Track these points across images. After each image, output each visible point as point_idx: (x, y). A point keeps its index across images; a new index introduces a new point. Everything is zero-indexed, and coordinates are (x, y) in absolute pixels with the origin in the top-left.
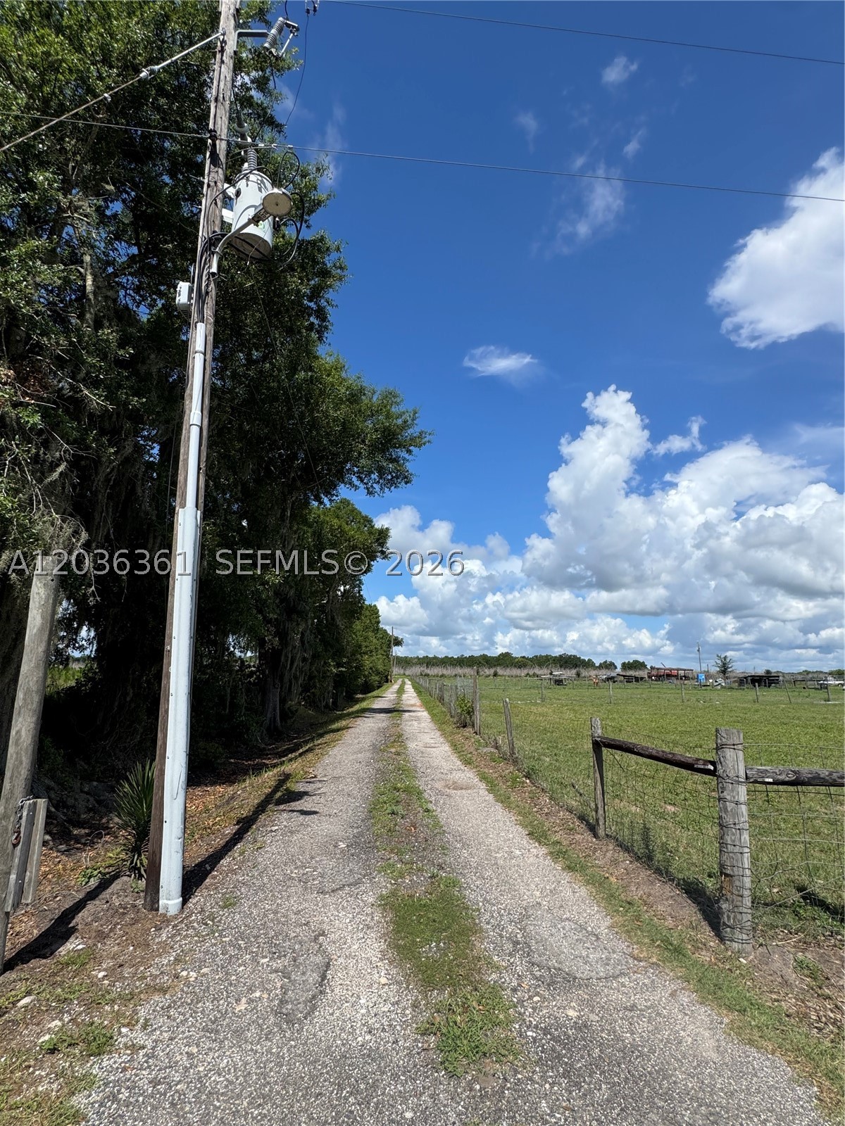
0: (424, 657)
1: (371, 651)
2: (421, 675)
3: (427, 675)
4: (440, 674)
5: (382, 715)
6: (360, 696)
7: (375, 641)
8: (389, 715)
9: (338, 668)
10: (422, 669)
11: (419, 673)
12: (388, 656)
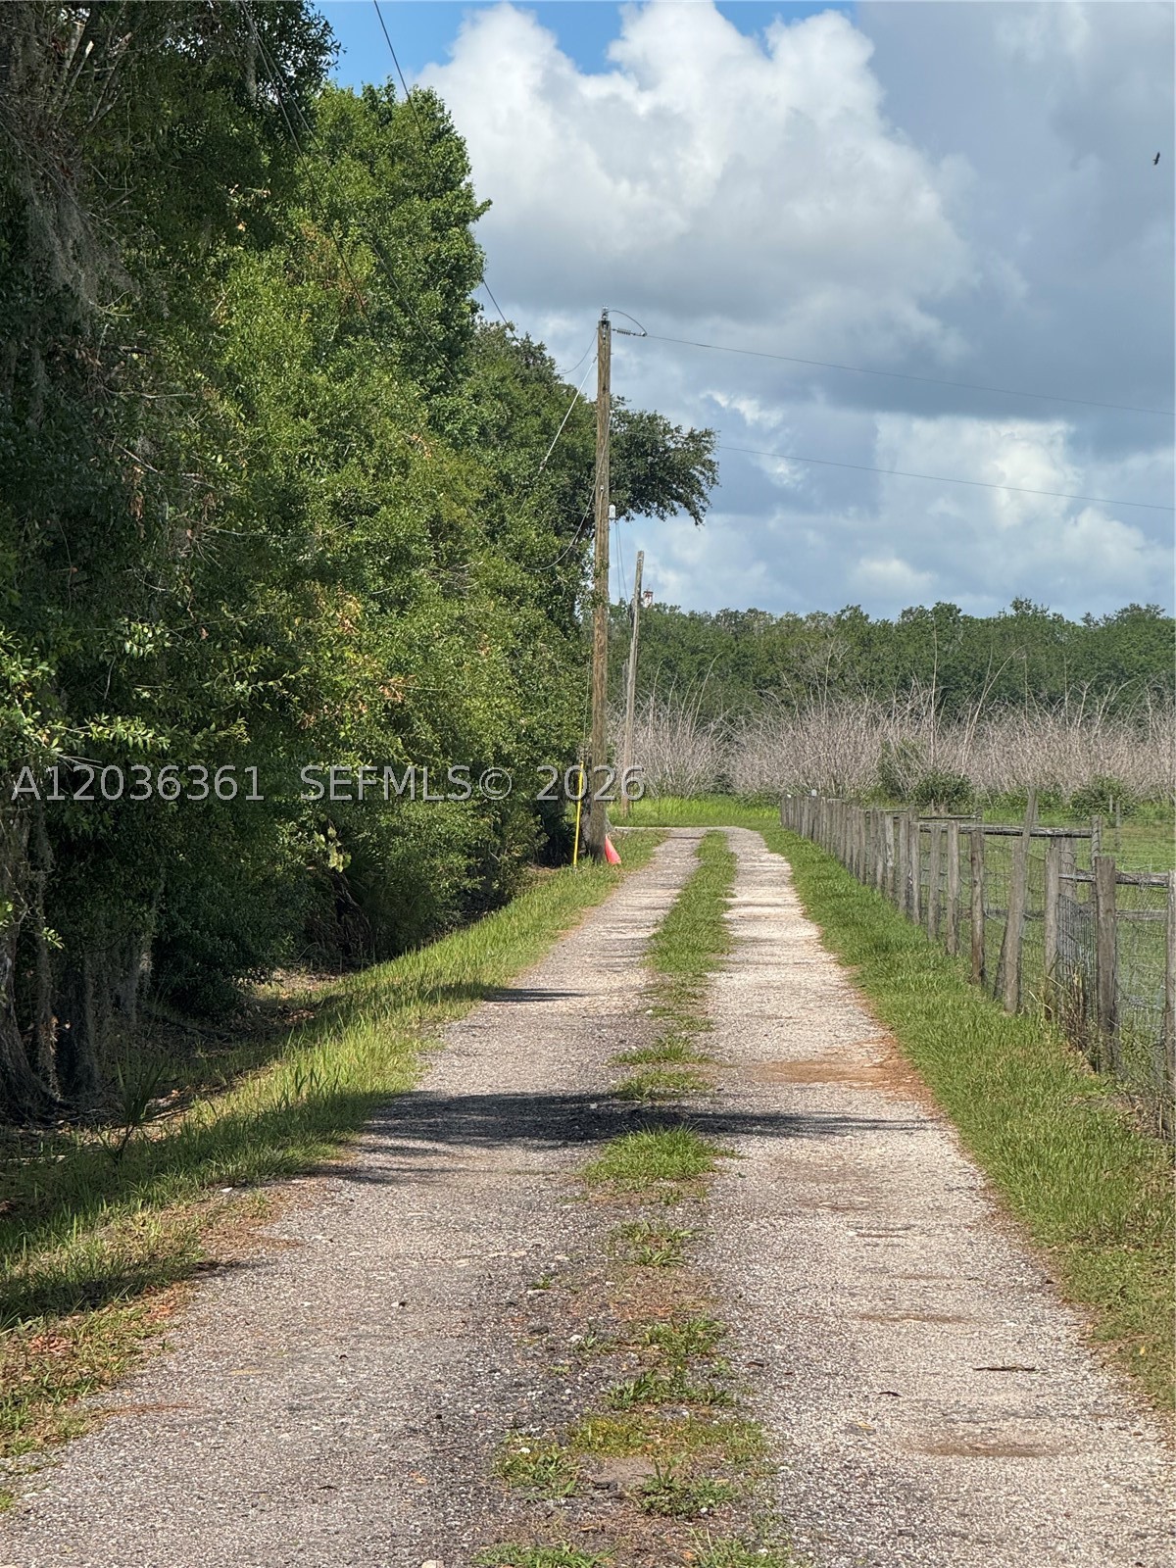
0: (915, 621)
1: (401, 559)
2: (892, 789)
3: (946, 794)
4: (1077, 777)
5: (515, 1156)
6: (292, 985)
7: (428, 455)
8: (586, 1156)
9: (79, 713)
10: (895, 733)
11: (864, 774)
12: (558, 604)
